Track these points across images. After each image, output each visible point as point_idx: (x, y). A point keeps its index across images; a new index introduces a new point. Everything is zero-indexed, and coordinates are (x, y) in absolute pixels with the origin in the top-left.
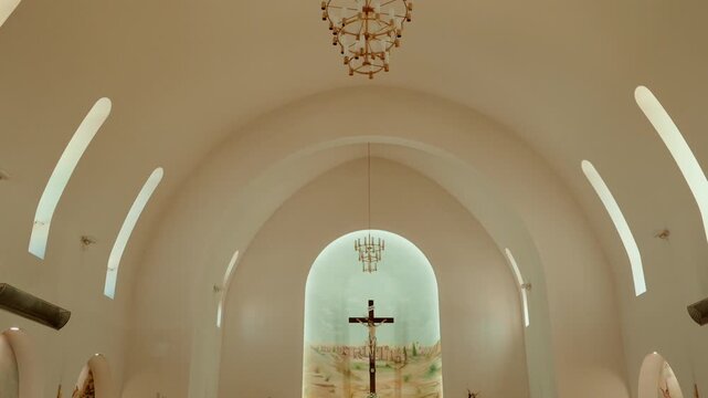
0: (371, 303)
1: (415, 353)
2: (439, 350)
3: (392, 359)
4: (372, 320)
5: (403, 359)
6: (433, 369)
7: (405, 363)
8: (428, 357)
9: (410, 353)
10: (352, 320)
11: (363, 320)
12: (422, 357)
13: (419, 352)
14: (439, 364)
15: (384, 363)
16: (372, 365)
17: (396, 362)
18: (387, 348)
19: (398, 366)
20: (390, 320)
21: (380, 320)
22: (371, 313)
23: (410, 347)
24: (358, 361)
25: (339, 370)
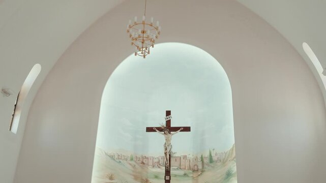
0: (168, 113)
1: (211, 161)
2: (234, 155)
3: (190, 168)
4: (169, 128)
5: (200, 167)
6: (229, 175)
7: (203, 171)
8: (224, 162)
9: (206, 161)
10: (150, 130)
11: (160, 129)
12: (219, 164)
13: (215, 158)
14: (234, 169)
15: (182, 172)
16: (168, 172)
17: (194, 171)
18: (185, 157)
19: (195, 175)
20: (187, 129)
21: (176, 129)
22: (168, 122)
23: (207, 154)
24: (156, 170)
25: (136, 178)
